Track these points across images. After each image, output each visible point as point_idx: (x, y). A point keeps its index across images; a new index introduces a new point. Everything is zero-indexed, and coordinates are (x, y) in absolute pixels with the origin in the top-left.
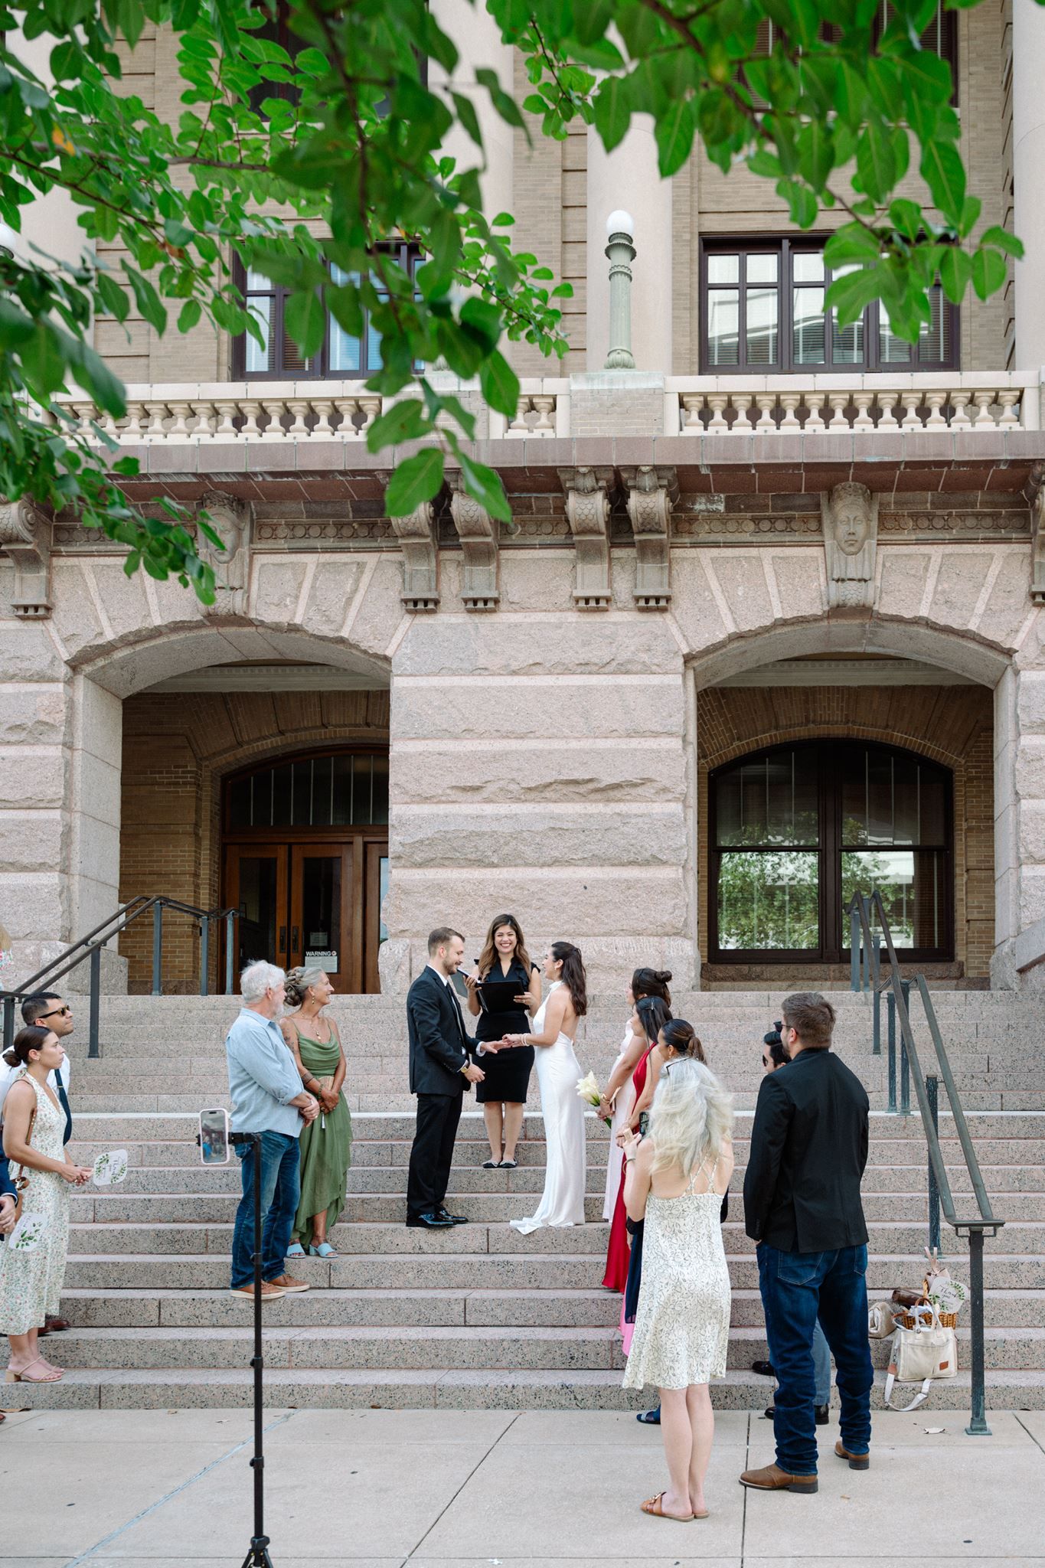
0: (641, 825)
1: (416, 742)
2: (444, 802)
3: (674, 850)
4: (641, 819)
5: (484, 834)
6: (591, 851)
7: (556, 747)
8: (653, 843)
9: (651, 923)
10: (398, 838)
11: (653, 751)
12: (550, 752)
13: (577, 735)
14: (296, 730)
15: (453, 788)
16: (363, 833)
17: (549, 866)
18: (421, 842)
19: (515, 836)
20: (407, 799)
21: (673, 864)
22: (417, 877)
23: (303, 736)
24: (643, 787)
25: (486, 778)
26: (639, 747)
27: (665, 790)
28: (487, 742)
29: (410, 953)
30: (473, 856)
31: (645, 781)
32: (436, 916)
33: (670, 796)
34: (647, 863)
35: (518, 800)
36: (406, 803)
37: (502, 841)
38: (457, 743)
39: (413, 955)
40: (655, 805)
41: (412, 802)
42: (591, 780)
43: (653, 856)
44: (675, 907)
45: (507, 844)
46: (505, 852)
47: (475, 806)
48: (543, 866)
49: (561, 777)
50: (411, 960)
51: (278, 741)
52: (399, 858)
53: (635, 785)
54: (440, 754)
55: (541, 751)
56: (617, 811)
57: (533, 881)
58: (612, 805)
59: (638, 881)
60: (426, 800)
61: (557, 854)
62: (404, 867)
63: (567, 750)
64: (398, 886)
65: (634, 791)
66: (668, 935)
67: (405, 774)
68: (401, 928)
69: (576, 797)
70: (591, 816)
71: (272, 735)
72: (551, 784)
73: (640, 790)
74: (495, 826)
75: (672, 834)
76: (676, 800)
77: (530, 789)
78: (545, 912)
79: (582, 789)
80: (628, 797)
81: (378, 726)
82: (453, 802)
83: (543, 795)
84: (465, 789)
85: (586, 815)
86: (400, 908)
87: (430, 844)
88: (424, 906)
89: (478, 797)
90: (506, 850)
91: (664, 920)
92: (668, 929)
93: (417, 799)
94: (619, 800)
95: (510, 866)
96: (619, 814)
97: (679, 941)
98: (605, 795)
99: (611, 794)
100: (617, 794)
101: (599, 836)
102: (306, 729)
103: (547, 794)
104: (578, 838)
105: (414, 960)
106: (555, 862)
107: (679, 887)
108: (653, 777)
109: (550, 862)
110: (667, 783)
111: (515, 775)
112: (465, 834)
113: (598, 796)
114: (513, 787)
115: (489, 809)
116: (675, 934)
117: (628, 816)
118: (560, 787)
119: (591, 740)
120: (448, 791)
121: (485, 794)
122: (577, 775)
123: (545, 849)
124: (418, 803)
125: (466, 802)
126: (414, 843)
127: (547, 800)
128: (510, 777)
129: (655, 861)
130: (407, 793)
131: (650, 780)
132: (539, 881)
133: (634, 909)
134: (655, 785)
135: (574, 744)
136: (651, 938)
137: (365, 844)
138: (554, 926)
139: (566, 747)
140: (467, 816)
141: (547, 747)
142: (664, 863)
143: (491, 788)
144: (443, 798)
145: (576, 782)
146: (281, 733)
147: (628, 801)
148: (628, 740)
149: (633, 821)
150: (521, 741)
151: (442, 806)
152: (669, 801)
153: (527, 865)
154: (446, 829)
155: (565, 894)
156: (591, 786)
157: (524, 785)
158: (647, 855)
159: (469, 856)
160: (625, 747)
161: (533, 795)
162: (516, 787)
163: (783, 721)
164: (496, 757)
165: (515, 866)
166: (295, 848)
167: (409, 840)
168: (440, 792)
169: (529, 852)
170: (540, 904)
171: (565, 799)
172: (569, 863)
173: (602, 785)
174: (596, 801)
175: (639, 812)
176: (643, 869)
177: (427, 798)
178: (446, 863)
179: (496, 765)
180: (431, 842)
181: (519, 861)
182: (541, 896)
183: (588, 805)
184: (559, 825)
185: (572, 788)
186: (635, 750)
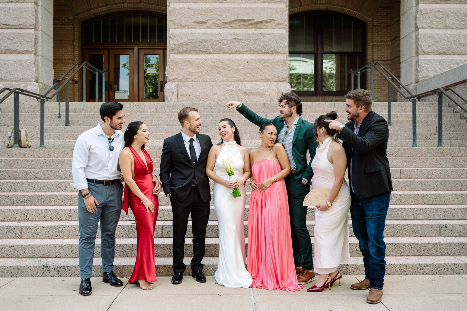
0: (270, 38)
1: (180, 4)
2: (190, 28)
3: (283, 48)
4: (270, 35)
5: (207, 40)
6: (250, 48)
7: (235, 6)
8: (274, 45)
9: (273, 76)
10: (173, 42)
11: (274, 9)
12: (233, 9)
13: (244, 2)
14: (112, 4)
15: (194, 22)
16: (138, 45)
17: (233, 54)
18: (182, 43)
19: (220, 42)
20: (176, 26)
21: (282, 54)
22: (180, 58)
23: (114, 6)
24: (270, 23)
25: (208, 19)
26: (269, 7)
27: (279, 24)
28: (207, 4)
29: (177, 88)
30: (203, 50)
31: (271, 21)
32: (188, 73)
33: (281, 27)
34: (272, 53)
35: (221, 27)
36: (175, 28)
37: (215, 44)
38: (196, 4)
39: (179, 88)
40: (275, 30)
41: (178, 28)
42: (250, 20)
43: (275, 50)
44: (283, 70)
45: (216, 45)
46: (216, 48)
47: (203, 29)
48: (230, 54)
49: (239, 18)
50: (178, 90)
51: (105, 8)
52: (173, 50)
53: (267, 22)
54: (189, 9)
55: (230, 8)
56: (260, 32)
57: (227, 59)
58: (258, 30)
59: (268, 60)
60: (183, 27)
61: (236, 49)
62: (175, 53)
63: (240, 8)
64: (173, 61)
65: (267, 25)
66: (280, 81)
67: (175, 17)
68: (174, 78)
69: (244, 26)
70: (249, 34)
71: (103, 6)
72: (234, 21)
73: (269, 24)
74: (212, 38)
75: (282, 41)
76: (284, 28)
77: (225, 23)
78: (231, 72)
79: (246, 23)
80: (265, 27)
82: (194, 28)
83: (230, 25)
84: (199, 23)
85: (247, 33)
86: (174, 70)
87: (186, 45)
88: (183, 69)
89: (204, 26)
90: (216, 47)
91: (279, 75)
92: (281, 79)
93: (180, 26)
94: (261, 28)
95: (217, 54)
96: (260, 34)
97: (285, 83)
98: (255, 26)
99: (258, 25)
100: (260, 25)
101: (253, 42)
102: (116, 4)
103: (232, 25)
104: (245, 42)
105: (179, 91)
106: (236, 52)
107: (285, 62)
108: (275, 19)
109: (234, 52)
110: (280, 21)
111: (219, 17)
112: (200, 40)
113: (252, 26)
114: (218, 22)
115: (209, 31)
116: (283, 81)
117: (264, 34)
118: (238, 22)
119: (249, 4)
120: (192, 24)
121: (207, 25)
122: (245, 18)
123: (232, 47)
124: (180, 28)
125: (199, 28)
126: (179, 44)
127: (232, 28)
128: (217, 18)
129: (276, 52)
130: (176, 24)
131: (274, 20)
132: (229, 60)
133: (267, 71)
134: (275, 22)
135: (243, 6)
136: (274, 83)
137: (139, 49)
138: (235, 77)
139: (239, 6)
140: (200, 34)
141: (232, 6)
142: (278, 53)
143: (210, 22)
144: (190, 26)
145: (244, 21)
146: (107, 5)
147: (264, 28)
148: (264, 4)
149: (267, 36)
150: (221, 4)
151: (190, 30)
152: (281, 28)
153: (224, 53)
154: (193, 38)
155: (240, 65)
156: (250, 22)
157: (223, 21)
158: (272, 50)
159: (201, 49)
160: (263, 7)
161: (226, 26)
162: (220, 22)
164: (212, 10)
165: (220, 53)
167: (177, 43)
168: (189, 24)
169: (225, 48)
170: (230, 69)
171: (240, 27)
172: (241, 53)
173: (255, 22)
174: (251, 28)
175: (269, 33)
176: (270, 55)
177: (184, 26)
178: (192, 52)
179: (211, 13)
180: (186, 44)
181: (221, 52)
182: (230, 65)
183: (248, 30)
184: (237, 37)
185: (242, 23)
186: (267, 8)
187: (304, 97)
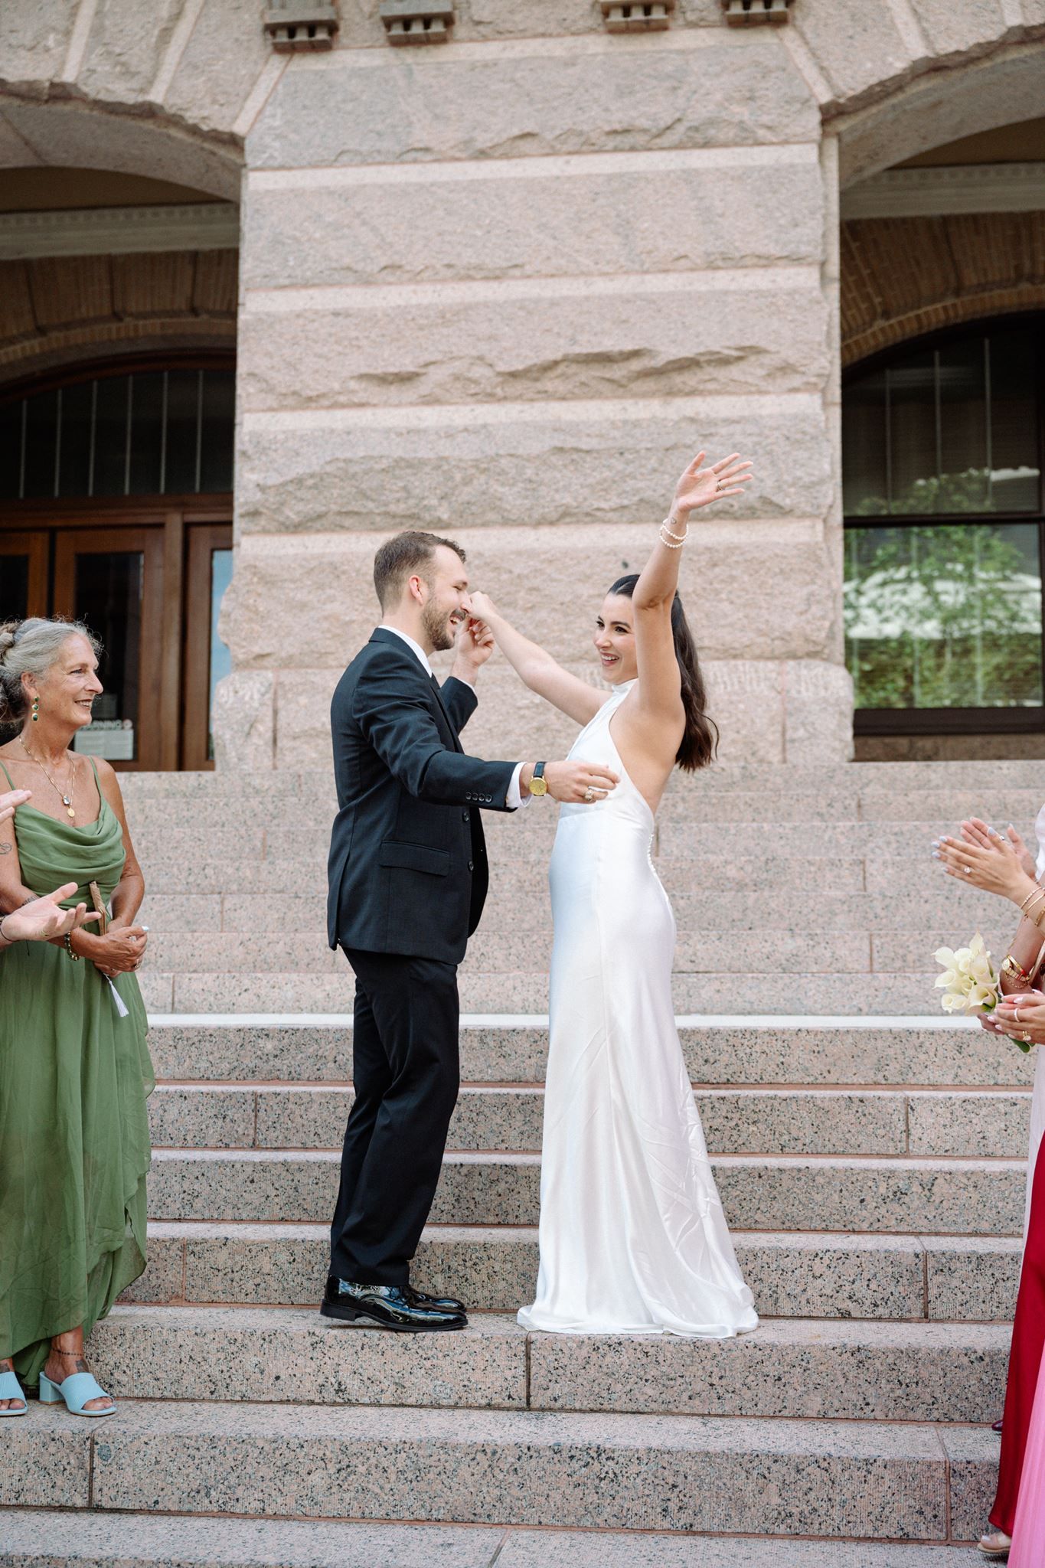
0: (738, 438)
1: (292, 294)
2: (343, 406)
3: (808, 487)
4: (738, 428)
5: (423, 462)
6: (637, 491)
7: (565, 292)
8: (762, 474)
9: (760, 633)
10: (254, 477)
11: (760, 294)
12: (553, 303)
13: (607, 269)
14: (67, 326)
15: (362, 377)
16: (183, 507)
17: (552, 523)
18: (299, 481)
19: (485, 466)
20: (271, 401)
21: (804, 516)
22: (291, 551)
23: (78, 335)
24: (742, 365)
25: (428, 357)
26: (733, 287)
27: (786, 369)
28: (429, 287)
29: (275, 700)
30: (400, 508)
31: (747, 353)
32: (326, 625)
33: (797, 381)
34: (749, 513)
35: (490, 397)
36: (271, 409)
37: (458, 477)
38: (371, 291)
39: (281, 703)
40: (766, 400)
41: (282, 408)
42: (636, 354)
43: (766, 501)
44: (809, 600)
45: (467, 481)
46: (465, 498)
47: (403, 411)
48: (538, 524)
49: (577, 350)
50: (275, 712)
51: (33, 346)
52: (254, 514)
53: (725, 361)
54: (336, 314)
55: (538, 301)
56: (690, 413)
57: (519, 553)
58: (679, 402)
59: (731, 549)
60: (309, 402)
61: (568, 500)
62: (265, 531)
63: (587, 298)
64: (253, 569)
65: (722, 374)
66: (793, 656)
67: (269, 355)
68: (257, 650)
69: (606, 388)
70: (636, 424)
71: (26, 336)
72: (556, 363)
73: (735, 371)
74: (445, 448)
75: (802, 455)
76: (809, 387)
77: (514, 375)
78: (543, 614)
79: (618, 372)
80: (711, 386)
81: (212, 313)
82: (362, 405)
83: (539, 386)
84: (384, 380)
85: (625, 422)
86: (257, 612)
87: (315, 486)
88: (303, 606)
89: (410, 393)
90: (466, 493)
91: (789, 627)
92: (797, 644)
93: (290, 401)
94: (692, 393)
95: (473, 526)
96: (692, 420)
97: (818, 668)
98: (663, 383)
99: (678, 379)
100: (690, 379)
101: (653, 462)
102: (84, 322)
103: (549, 384)
104: (610, 467)
105: (282, 714)
106: (565, 516)
107: (817, 559)
108: (763, 344)
109: (554, 516)
110: (792, 356)
111: (483, 348)
112: (384, 464)
113: (650, 384)
114: (478, 372)
115: (431, 417)
116: (812, 655)
117: (712, 423)
118: (574, 368)
119: (634, 279)
120: (353, 385)
121: (424, 387)
122: (610, 344)
123: (543, 491)
124: (293, 409)
125: (386, 404)
126: (284, 484)
127: (547, 396)
128: (474, 353)
129: (769, 509)
130: (271, 390)
131: (756, 351)
132: (532, 554)
133: (726, 607)
134: (766, 359)
135: (602, 287)
136: (761, 664)
137: (187, 527)
138: (562, 642)
139: (584, 291)
140: (387, 431)
141: (548, 293)
142: (783, 512)
143: (437, 374)
144: (342, 399)
145: (605, 359)
146: (41, 331)
147: (710, 393)
148: (710, 274)
149: (723, 431)
150: (495, 285)
151: (339, 414)
152: (795, 390)
153: (507, 522)
154: (348, 455)
155: (586, 578)
156: (636, 365)
157: (502, 367)
158: (752, 497)
159: (393, 508)
160: (703, 288)
161: (519, 387)
162: (488, 372)
163: (971, 278)
164: (446, 317)
165: (485, 525)
166: (61, 536)
167: (274, 479)
168: (336, 386)
169: (512, 497)
170: (534, 598)
171: (585, 392)
172: (591, 517)
173: (659, 362)
174: (645, 395)
175: (735, 414)
176: (743, 526)
177: (310, 399)
178: (348, 522)
179: (445, 331)
180: (318, 482)
181: (491, 516)
182: (537, 582)
183: (628, 403)
184: (571, 442)
185: (597, 371)
186: (726, 293)
187: (988, 738)
